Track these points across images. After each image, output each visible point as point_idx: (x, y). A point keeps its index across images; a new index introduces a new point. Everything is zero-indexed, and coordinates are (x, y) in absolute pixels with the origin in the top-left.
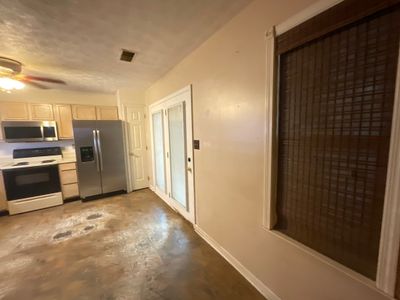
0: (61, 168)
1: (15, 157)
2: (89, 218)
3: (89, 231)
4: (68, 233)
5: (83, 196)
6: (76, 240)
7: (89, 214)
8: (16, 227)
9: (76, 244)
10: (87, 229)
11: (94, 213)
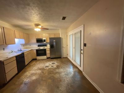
0: (47, 50)
1: (38, 46)
2: (52, 64)
3: (52, 67)
4: (48, 67)
5: (51, 57)
6: (50, 69)
7: (52, 62)
8: (38, 63)
9: (50, 70)
10: (52, 66)
11: (53, 62)
